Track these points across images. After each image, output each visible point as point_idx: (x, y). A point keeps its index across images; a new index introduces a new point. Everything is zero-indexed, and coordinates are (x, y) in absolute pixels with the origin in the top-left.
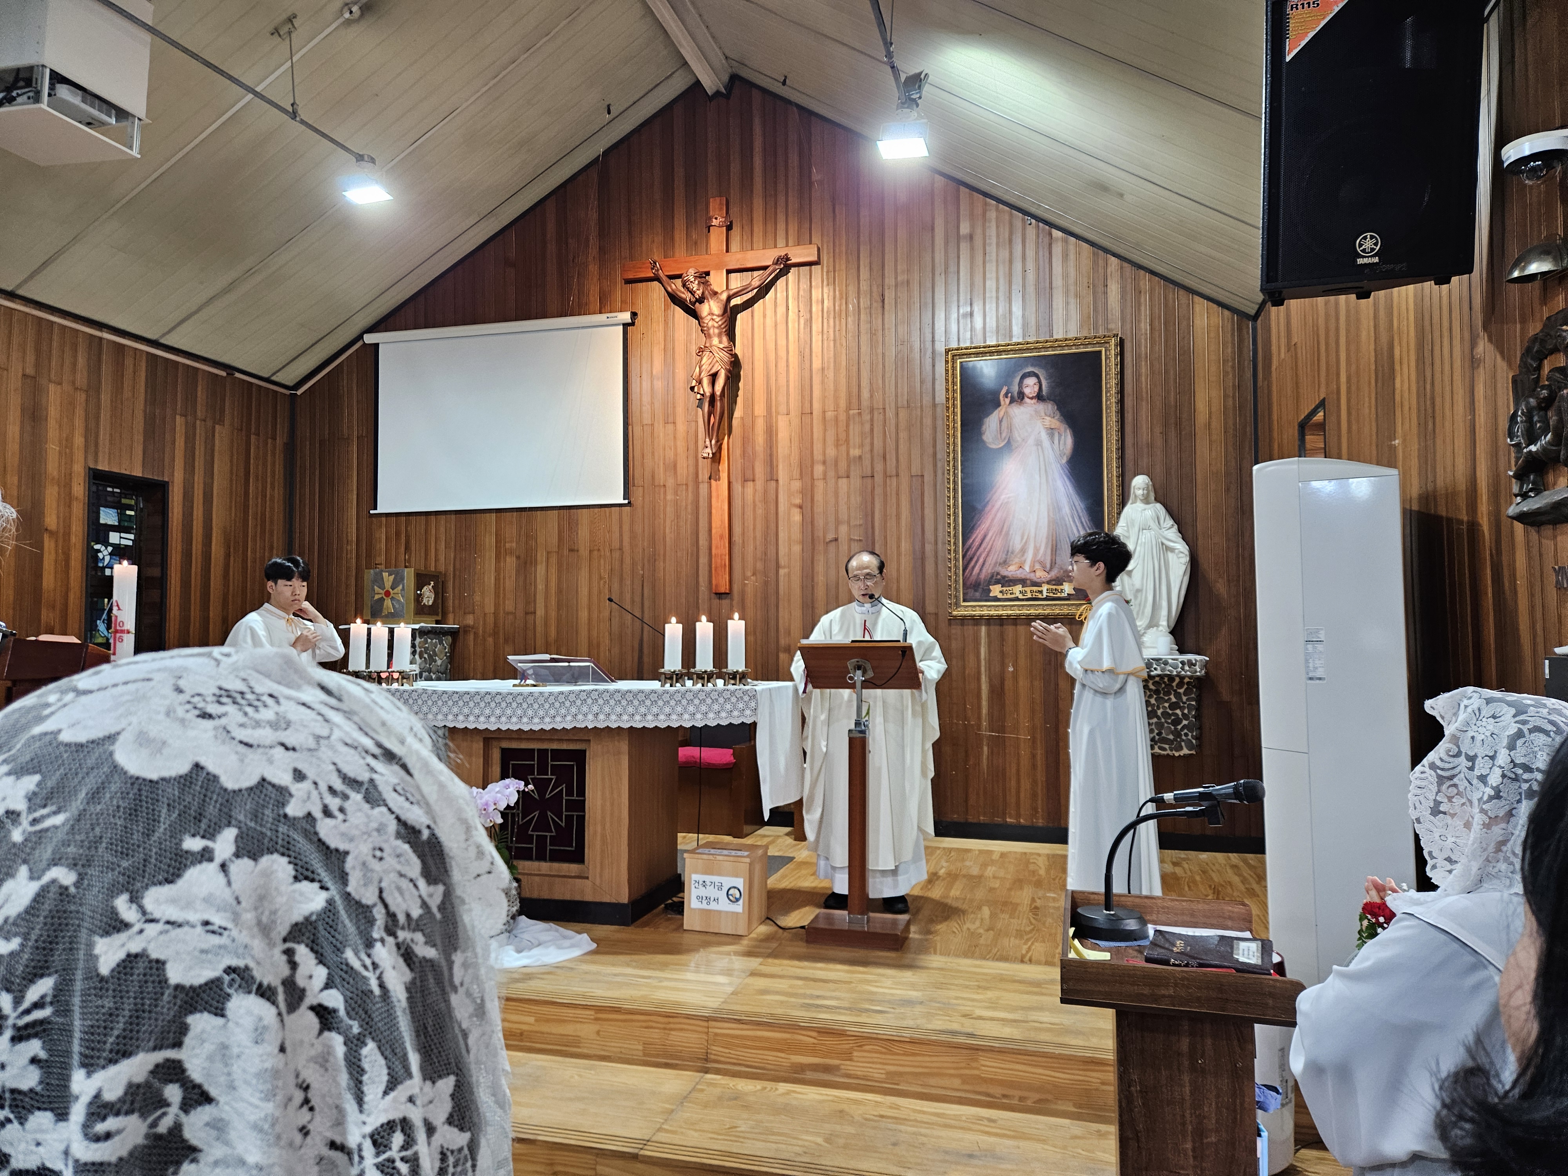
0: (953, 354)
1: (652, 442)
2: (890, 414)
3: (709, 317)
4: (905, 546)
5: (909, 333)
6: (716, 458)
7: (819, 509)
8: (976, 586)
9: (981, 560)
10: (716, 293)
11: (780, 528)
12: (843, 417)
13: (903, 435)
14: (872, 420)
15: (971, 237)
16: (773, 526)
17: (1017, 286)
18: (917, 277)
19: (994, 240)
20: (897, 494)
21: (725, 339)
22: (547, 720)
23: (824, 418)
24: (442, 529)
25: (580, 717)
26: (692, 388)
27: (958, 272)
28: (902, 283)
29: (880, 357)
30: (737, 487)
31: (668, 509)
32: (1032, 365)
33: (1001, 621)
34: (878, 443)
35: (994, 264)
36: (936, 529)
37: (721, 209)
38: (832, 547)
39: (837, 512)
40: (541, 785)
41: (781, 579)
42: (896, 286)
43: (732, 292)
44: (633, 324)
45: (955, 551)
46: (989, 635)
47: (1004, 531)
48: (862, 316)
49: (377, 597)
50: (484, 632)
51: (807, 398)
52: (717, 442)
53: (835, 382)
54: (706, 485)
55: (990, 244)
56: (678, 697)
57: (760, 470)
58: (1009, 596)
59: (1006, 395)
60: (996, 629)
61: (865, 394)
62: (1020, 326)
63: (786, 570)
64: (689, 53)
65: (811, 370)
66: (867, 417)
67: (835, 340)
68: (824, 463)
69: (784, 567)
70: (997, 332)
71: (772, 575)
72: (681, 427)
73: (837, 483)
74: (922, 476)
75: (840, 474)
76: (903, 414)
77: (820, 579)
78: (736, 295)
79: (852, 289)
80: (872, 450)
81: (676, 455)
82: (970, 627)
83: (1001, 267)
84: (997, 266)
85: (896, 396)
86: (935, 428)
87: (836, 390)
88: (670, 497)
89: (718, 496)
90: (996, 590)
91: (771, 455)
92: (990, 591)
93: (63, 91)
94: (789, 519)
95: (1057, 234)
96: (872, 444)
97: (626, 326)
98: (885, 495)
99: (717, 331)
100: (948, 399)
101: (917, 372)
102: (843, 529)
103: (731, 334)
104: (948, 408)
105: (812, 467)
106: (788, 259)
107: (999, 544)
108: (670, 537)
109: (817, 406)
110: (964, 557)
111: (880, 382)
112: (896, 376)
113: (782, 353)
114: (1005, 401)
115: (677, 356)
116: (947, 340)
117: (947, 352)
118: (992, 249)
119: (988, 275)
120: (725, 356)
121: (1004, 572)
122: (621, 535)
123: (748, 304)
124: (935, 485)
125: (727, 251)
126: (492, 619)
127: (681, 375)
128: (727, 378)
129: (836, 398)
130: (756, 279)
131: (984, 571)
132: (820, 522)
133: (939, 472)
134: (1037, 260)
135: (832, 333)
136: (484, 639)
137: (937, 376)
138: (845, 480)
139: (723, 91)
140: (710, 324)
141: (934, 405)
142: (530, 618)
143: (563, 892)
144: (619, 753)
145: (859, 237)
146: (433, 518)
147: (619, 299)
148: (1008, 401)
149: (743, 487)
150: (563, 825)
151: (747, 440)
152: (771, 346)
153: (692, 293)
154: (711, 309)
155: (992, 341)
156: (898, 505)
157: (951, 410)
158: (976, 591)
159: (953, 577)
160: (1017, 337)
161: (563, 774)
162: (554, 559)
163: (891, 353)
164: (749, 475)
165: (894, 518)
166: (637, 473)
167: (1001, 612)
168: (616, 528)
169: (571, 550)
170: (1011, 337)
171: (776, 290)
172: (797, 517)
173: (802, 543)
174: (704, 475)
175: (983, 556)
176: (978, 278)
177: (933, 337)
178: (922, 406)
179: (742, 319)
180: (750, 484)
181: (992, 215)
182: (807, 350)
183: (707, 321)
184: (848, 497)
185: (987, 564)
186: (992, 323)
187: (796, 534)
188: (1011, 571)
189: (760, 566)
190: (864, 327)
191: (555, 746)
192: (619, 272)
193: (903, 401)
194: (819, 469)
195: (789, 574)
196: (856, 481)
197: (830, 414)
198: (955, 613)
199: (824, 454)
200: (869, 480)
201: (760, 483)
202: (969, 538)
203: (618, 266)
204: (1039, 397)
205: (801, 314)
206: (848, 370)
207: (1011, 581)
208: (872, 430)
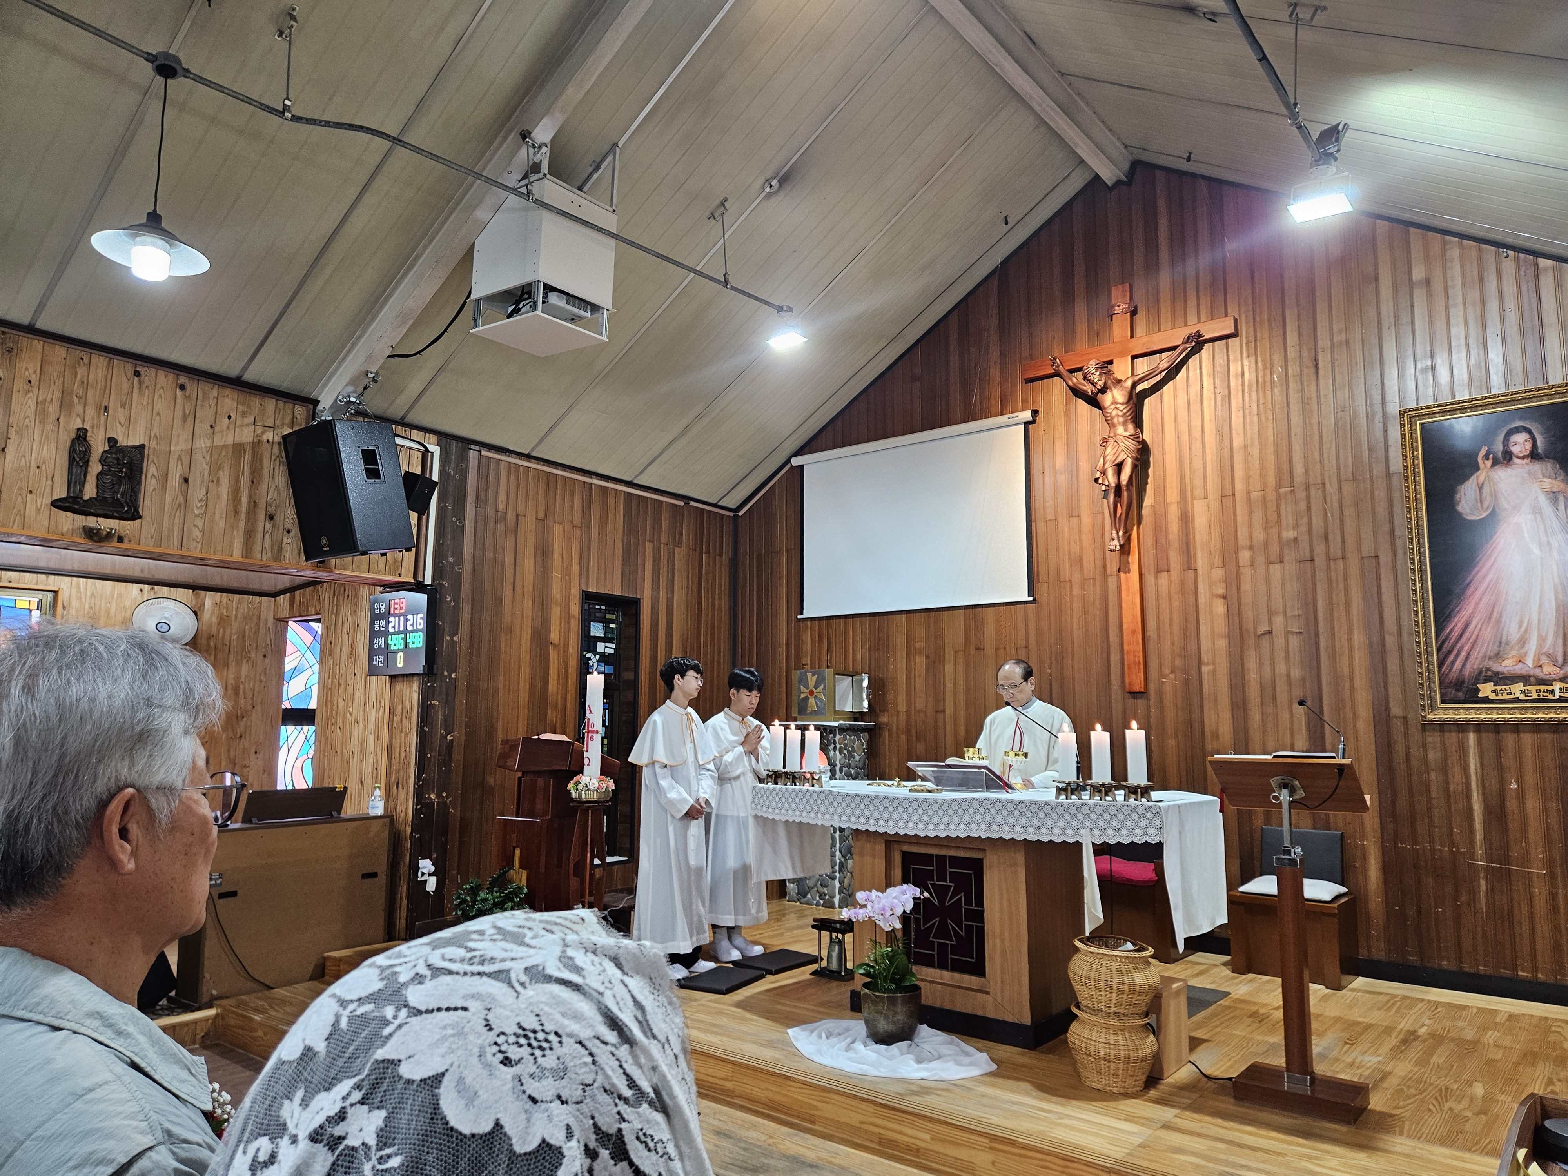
0: (1408, 416)
1: (1057, 536)
2: (1332, 488)
3: (1113, 406)
4: (1358, 638)
5: (1352, 398)
6: (1125, 549)
7: (1247, 598)
8: (1459, 684)
9: (1463, 654)
10: (1119, 381)
11: (1201, 621)
12: (1272, 496)
13: (1348, 512)
14: (1308, 498)
15: (1428, 282)
16: (1192, 618)
17: (1493, 327)
18: (1358, 336)
19: (1458, 281)
20: (1345, 579)
21: (1131, 427)
22: (942, 827)
23: (1249, 499)
24: (859, 631)
25: (973, 826)
26: (1096, 480)
27: (1413, 322)
28: (1340, 344)
29: (1316, 427)
30: (1150, 579)
31: (1075, 604)
32: (1521, 419)
33: (1495, 727)
34: (1317, 523)
35: (1461, 307)
36: (1399, 618)
37: (1124, 296)
38: (1265, 642)
39: (1269, 601)
40: (941, 892)
41: (1205, 677)
42: (1332, 347)
43: (1137, 378)
44: (1034, 422)
45: (1426, 643)
46: (1479, 743)
47: (1493, 617)
48: (1291, 385)
49: (802, 696)
50: (898, 729)
51: (1228, 479)
52: (1125, 533)
53: (1262, 460)
54: (1115, 579)
55: (1453, 287)
56: (1073, 810)
57: (1175, 560)
58: (1505, 697)
59: (1486, 457)
60: (1488, 738)
61: (1299, 469)
62: (1501, 374)
63: (1211, 667)
64: (1085, 150)
65: (1231, 449)
66: (1301, 494)
67: (1258, 415)
68: (1251, 548)
69: (1208, 664)
70: (1470, 385)
71: (1194, 672)
72: (1086, 520)
73: (1267, 570)
74: (1377, 557)
75: (1272, 559)
76: (1347, 488)
77: (1253, 676)
78: (1142, 380)
79: (1277, 358)
80: (1310, 531)
81: (1081, 549)
82: (1454, 734)
83: (1470, 310)
84: (1465, 309)
85: (1338, 468)
86: (1390, 501)
87: (1263, 468)
88: (1075, 592)
89: (1128, 589)
90: (1486, 689)
91: (1187, 544)
92: (1478, 690)
93: (553, 298)
94: (1211, 612)
95: (1543, 263)
96: (1310, 524)
97: (1027, 424)
98: (1329, 579)
99: (1121, 419)
100: (1406, 467)
101: (1364, 439)
102: (1278, 622)
103: (1137, 420)
104: (1406, 478)
105: (1237, 553)
106: (1200, 336)
107: (1488, 633)
108: (1077, 633)
109: (1239, 486)
110: (1439, 649)
111: (1317, 455)
112: (1337, 447)
113: (1197, 434)
114: (1485, 465)
115: (1080, 449)
116: (1402, 399)
117: (1402, 414)
118: (1456, 292)
119: (1452, 321)
120: (1132, 444)
121: (1496, 667)
122: (1027, 633)
123: (1156, 388)
124: (1395, 567)
125: (1132, 337)
126: (905, 717)
127: (1084, 466)
128: (1134, 467)
129: (1263, 476)
130: (1164, 361)
131: (1468, 666)
132: (1249, 614)
133: (1400, 551)
134: (1519, 295)
135: (1255, 408)
136: (898, 737)
137: (1391, 441)
138: (1278, 566)
139: (1124, 178)
140: (1114, 413)
141: (1389, 475)
142: (940, 716)
143: (964, 1004)
144: (1016, 864)
145: (1283, 302)
146: (850, 620)
147: (1020, 398)
148: (1489, 463)
149: (1156, 578)
150: (963, 934)
151: (1159, 529)
152: (1184, 427)
153: (1094, 384)
154: (1115, 399)
155: (1463, 395)
156: (1347, 590)
157: (1411, 479)
158: (1458, 690)
159: (1425, 675)
160: (1498, 386)
161: (962, 883)
162: (961, 658)
163: (1329, 421)
164: (1163, 565)
165: (1342, 608)
166: (1042, 569)
167: (1495, 717)
168: (1021, 625)
169: (978, 649)
170: (1489, 388)
171: (1188, 369)
172: (1220, 608)
173: (1229, 636)
174: (1112, 566)
175: (1466, 648)
176: (1440, 326)
177: (1383, 399)
178: (1371, 478)
179: (1150, 403)
180: (1164, 575)
181: (1454, 253)
182: (1226, 429)
183: (1112, 411)
184: (1283, 585)
185: (1472, 659)
186: (1461, 373)
187: (1221, 626)
188: (1507, 666)
189: (1178, 662)
190: (1294, 397)
191: (952, 853)
192: (1019, 372)
193: (1347, 473)
194: (1245, 556)
195: (1214, 672)
196: (1291, 566)
197: (1255, 495)
198: (1430, 717)
199: (1251, 537)
200: (1308, 564)
201: (1175, 573)
202: (1444, 628)
203: (1019, 367)
204: (1534, 455)
205: (1218, 391)
206: (1276, 444)
207: (1507, 678)
208: (1309, 509)
